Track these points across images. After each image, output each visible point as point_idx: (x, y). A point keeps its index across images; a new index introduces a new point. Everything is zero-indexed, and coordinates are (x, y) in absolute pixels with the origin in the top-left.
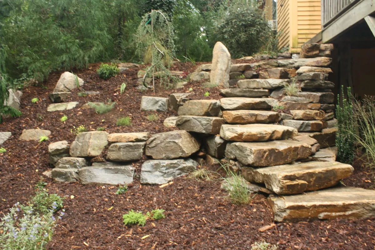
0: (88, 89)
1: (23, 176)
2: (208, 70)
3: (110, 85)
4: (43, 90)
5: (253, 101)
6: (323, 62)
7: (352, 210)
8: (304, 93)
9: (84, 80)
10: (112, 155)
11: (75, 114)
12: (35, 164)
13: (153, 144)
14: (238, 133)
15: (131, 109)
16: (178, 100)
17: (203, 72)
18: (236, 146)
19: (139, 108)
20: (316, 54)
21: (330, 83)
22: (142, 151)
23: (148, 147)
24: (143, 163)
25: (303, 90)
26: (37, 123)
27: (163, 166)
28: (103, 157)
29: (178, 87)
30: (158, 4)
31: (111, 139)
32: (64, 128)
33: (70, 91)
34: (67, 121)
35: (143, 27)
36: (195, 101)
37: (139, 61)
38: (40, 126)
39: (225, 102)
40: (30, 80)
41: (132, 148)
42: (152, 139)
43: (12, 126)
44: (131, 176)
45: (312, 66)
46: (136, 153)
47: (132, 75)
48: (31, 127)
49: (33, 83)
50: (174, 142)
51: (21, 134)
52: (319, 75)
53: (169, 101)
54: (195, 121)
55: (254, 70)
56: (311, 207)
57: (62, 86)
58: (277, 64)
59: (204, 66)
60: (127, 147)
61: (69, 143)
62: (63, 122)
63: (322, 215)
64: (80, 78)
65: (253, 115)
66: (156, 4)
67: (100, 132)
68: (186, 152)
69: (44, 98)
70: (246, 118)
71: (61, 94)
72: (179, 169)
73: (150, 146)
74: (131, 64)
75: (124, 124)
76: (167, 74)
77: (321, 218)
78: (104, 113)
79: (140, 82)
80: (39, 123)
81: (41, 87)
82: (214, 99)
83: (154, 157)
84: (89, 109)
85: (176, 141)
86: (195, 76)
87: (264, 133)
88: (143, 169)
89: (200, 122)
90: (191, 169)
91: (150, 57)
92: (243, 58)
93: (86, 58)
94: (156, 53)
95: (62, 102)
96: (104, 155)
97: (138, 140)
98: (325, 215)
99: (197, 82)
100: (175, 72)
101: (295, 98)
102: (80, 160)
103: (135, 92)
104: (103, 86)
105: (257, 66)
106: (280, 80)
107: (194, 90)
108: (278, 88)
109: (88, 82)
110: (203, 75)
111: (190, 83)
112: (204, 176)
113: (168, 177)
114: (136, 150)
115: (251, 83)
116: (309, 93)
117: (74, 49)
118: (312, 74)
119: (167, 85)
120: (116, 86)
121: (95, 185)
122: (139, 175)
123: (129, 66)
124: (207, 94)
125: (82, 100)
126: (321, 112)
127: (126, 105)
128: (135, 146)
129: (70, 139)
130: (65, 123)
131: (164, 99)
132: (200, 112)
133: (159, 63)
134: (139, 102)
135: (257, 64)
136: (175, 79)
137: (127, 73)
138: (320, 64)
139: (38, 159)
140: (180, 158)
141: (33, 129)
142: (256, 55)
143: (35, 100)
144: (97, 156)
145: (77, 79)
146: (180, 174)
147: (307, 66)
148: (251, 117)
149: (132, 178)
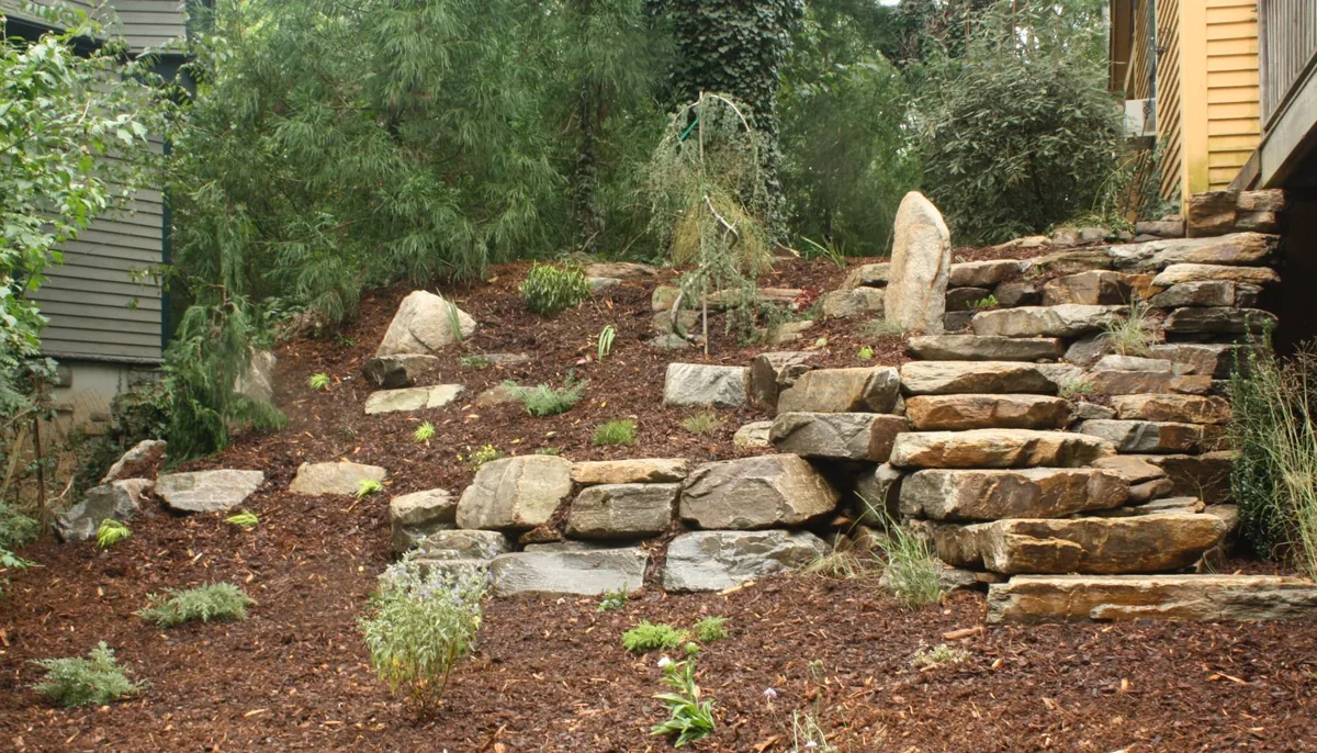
0: (490, 346)
1: (324, 581)
2: (880, 284)
3: (561, 332)
4: (341, 348)
5: (996, 368)
6: (1242, 248)
7: (1175, 601)
8: (1172, 347)
9: (476, 316)
10: (584, 520)
11: (457, 421)
12: (354, 553)
13: (701, 488)
14: (932, 444)
15: (635, 401)
16: (780, 371)
17: (865, 289)
18: (923, 477)
19: (660, 399)
20: (1223, 225)
21: (1259, 314)
22: (668, 507)
23: (688, 495)
24: (672, 539)
25: (1171, 337)
26: (339, 445)
27: (729, 545)
28: (558, 526)
29: (782, 339)
30: (723, 50)
31: (582, 474)
32: (429, 458)
33: (430, 351)
34: (435, 438)
35: (673, 148)
36: (827, 371)
37: (653, 255)
38: (349, 454)
39: (915, 374)
40: (292, 319)
41: (641, 500)
42: (698, 472)
43: (260, 455)
44: (637, 574)
45: (1205, 262)
46: (653, 512)
47: (635, 301)
48: (322, 456)
49: (304, 327)
50: (762, 482)
51: (294, 475)
52: (1221, 288)
53: (751, 375)
54: (821, 424)
55: (1028, 278)
56: (1072, 589)
57: (407, 337)
58: (1107, 260)
59: (868, 270)
60: (626, 494)
61: (453, 494)
62: (423, 441)
63: (1099, 611)
64: (464, 310)
65: (986, 403)
66: (715, 50)
67: (547, 457)
68: (796, 511)
69: (346, 375)
70: (964, 413)
71: (408, 360)
72: (773, 556)
73: (693, 494)
74: (630, 267)
75: (616, 441)
76: (750, 298)
77: (1097, 616)
78: (552, 413)
79: (660, 323)
80: (346, 447)
81: (336, 341)
82: (883, 364)
83: (702, 524)
84: (498, 406)
85: (768, 479)
86: (836, 303)
87: (1003, 443)
88: (671, 552)
89: (837, 427)
90: (806, 556)
91: (692, 240)
92: (1013, 242)
93: (483, 247)
94: (713, 229)
95: (409, 385)
96: (559, 521)
97: (658, 477)
98: (1107, 610)
99: (845, 320)
100: (775, 290)
101: (1135, 361)
102: (490, 535)
103: (645, 354)
104: (539, 337)
105: (1039, 267)
106: (1098, 309)
107: (829, 345)
108: (1087, 333)
109: (489, 325)
110: (864, 296)
111: (823, 325)
112: (841, 570)
113: (742, 574)
114: (652, 504)
115: (1011, 318)
116: (1185, 346)
117: (443, 214)
118: (1194, 286)
119: (748, 333)
120: (584, 335)
121: (535, 596)
122: (661, 573)
123: (622, 271)
124: (866, 353)
125: (475, 380)
126: (1216, 401)
127: (618, 390)
128: (649, 492)
129: (456, 484)
130: (428, 444)
131: (738, 372)
132: (839, 401)
133: (722, 263)
134: (659, 382)
135: (1038, 260)
136: (775, 311)
137: (617, 295)
138: (1233, 256)
139: (359, 540)
140: (778, 526)
141: (332, 463)
142: (1059, 232)
143: (319, 380)
144: (540, 525)
145: (455, 314)
146: (777, 569)
147: (1189, 261)
148: (981, 408)
149: (641, 579)
